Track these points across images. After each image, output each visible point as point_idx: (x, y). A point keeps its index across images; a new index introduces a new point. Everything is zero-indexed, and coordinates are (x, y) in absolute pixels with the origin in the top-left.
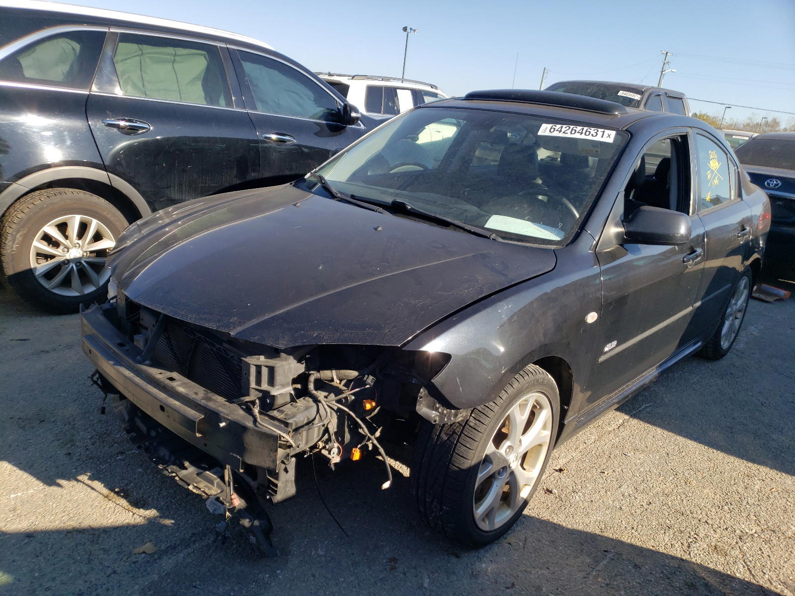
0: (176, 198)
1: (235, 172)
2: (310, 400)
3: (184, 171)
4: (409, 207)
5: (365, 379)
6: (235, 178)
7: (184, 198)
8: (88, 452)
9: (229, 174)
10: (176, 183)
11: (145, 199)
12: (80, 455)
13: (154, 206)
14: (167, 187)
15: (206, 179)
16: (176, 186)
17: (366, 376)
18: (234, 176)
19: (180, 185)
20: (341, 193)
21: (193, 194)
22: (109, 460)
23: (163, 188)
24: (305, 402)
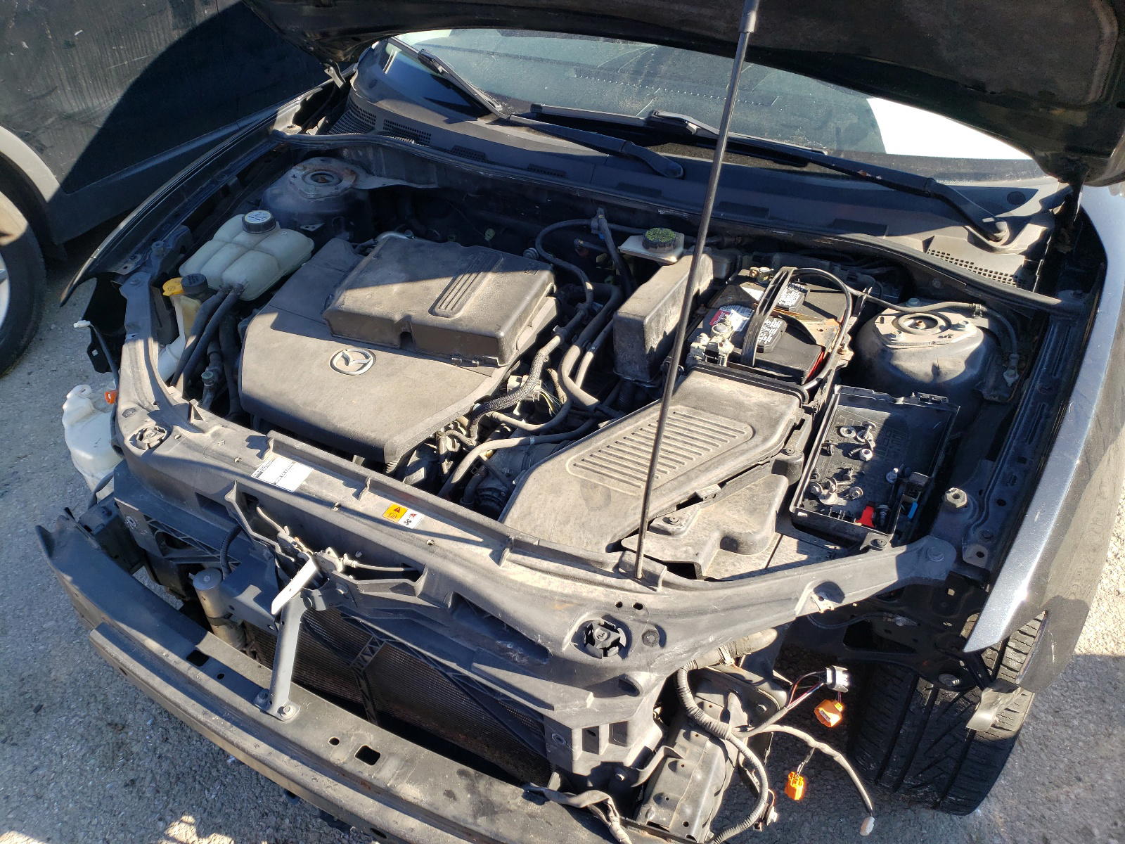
0: (76, 110)
1: (170, 17)
2: (703, 738)
3: (69, 45)
4: (695, 127)
5: (829, 680)
6: (174, 29)
7: (90, 105)
8: (165, 765)
9: (160, 26)
10: (64, 77)
11: (14, 132)
12: (154, 778)
13: (38, 141)
14: (49, 93)
15: (119, 50)
16: (66, 83)
17: (829, 673)
18: (171, 27)
19: (73, 80)
20: (500, 98)
21: (106, 92)
22: (214, 773)
23: (43, 96)
24: (696, 749)
